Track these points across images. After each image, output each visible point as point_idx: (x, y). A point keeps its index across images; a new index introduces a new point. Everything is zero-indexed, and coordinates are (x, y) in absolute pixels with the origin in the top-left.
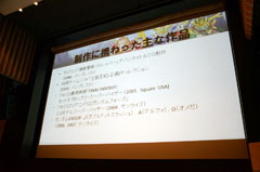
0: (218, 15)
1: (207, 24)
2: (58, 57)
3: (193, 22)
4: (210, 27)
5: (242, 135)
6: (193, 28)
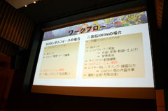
0: (142, 13)
1: (135, 18)
2: (46, 34)
3: (127, 16)
4: (137, 20)
5: (152, 85)
6: (127, 20)
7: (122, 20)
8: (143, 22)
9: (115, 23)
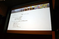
3: (42, 5)
4: (46, 6)
5: (51, 30)
6: (42, 6)
7: (40, 6)
8: (48, 7)
9: (38, 7)
